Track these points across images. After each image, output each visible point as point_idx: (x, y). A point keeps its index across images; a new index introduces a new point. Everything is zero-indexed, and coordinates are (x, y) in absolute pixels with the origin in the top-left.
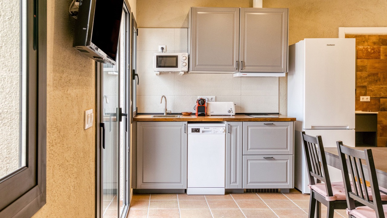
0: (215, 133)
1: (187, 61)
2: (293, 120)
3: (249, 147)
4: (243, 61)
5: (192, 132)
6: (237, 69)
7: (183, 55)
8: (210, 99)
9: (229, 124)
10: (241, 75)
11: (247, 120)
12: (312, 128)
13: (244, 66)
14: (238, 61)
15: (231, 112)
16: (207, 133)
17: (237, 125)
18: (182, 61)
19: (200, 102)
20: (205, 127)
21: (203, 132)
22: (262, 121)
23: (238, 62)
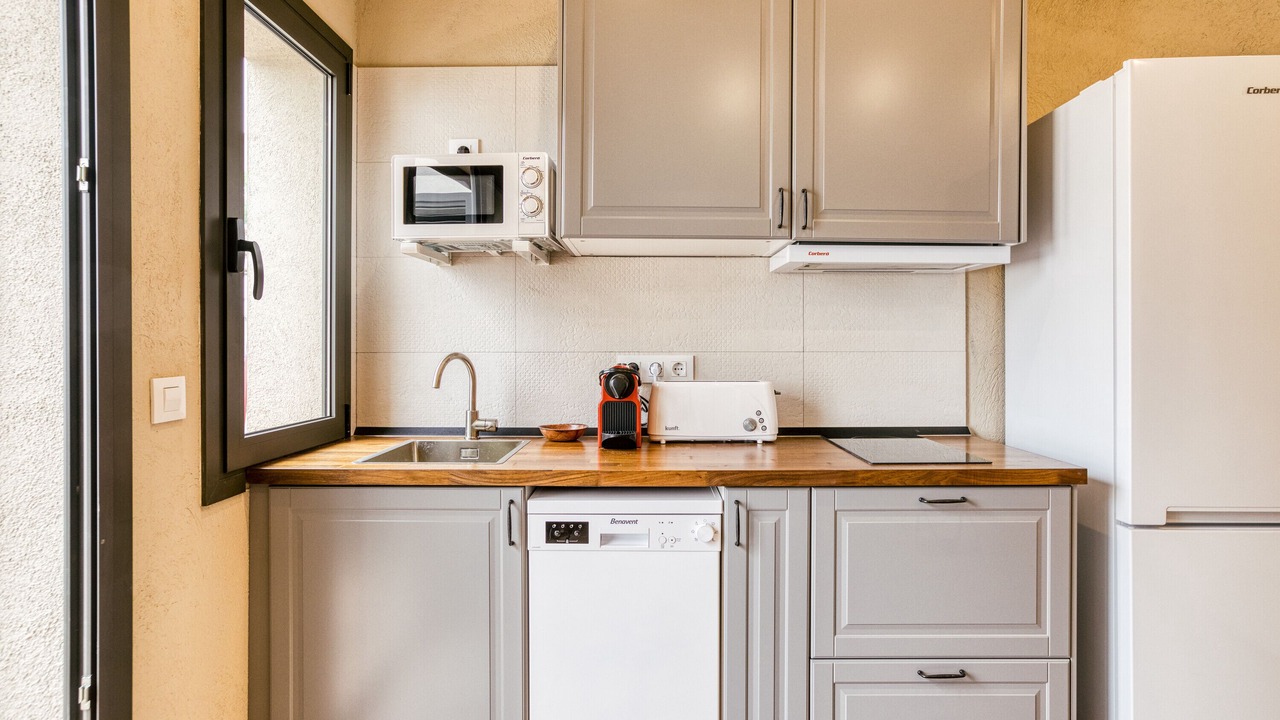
0: (667, 546)
1: (543, 192)
2: (1072, 478)
3: (844, 619)
4: (810, 188)
5: (548, 541)
6: (780, 226)
7: (528, 163)
8: (668, 367)
9: (737, 502)
10: (803, 255)
11: (834, 482)
12: (1171, 521)
13: (816, 214)
14: (786, 186)
15: (759, 426)
16: (626, 547)
17: (780, 508)
18: (522, 193)
19: (612, 382)
20: (617, 518)
21: (606, 539)
22: (907, 483)
23: (785, 194)
